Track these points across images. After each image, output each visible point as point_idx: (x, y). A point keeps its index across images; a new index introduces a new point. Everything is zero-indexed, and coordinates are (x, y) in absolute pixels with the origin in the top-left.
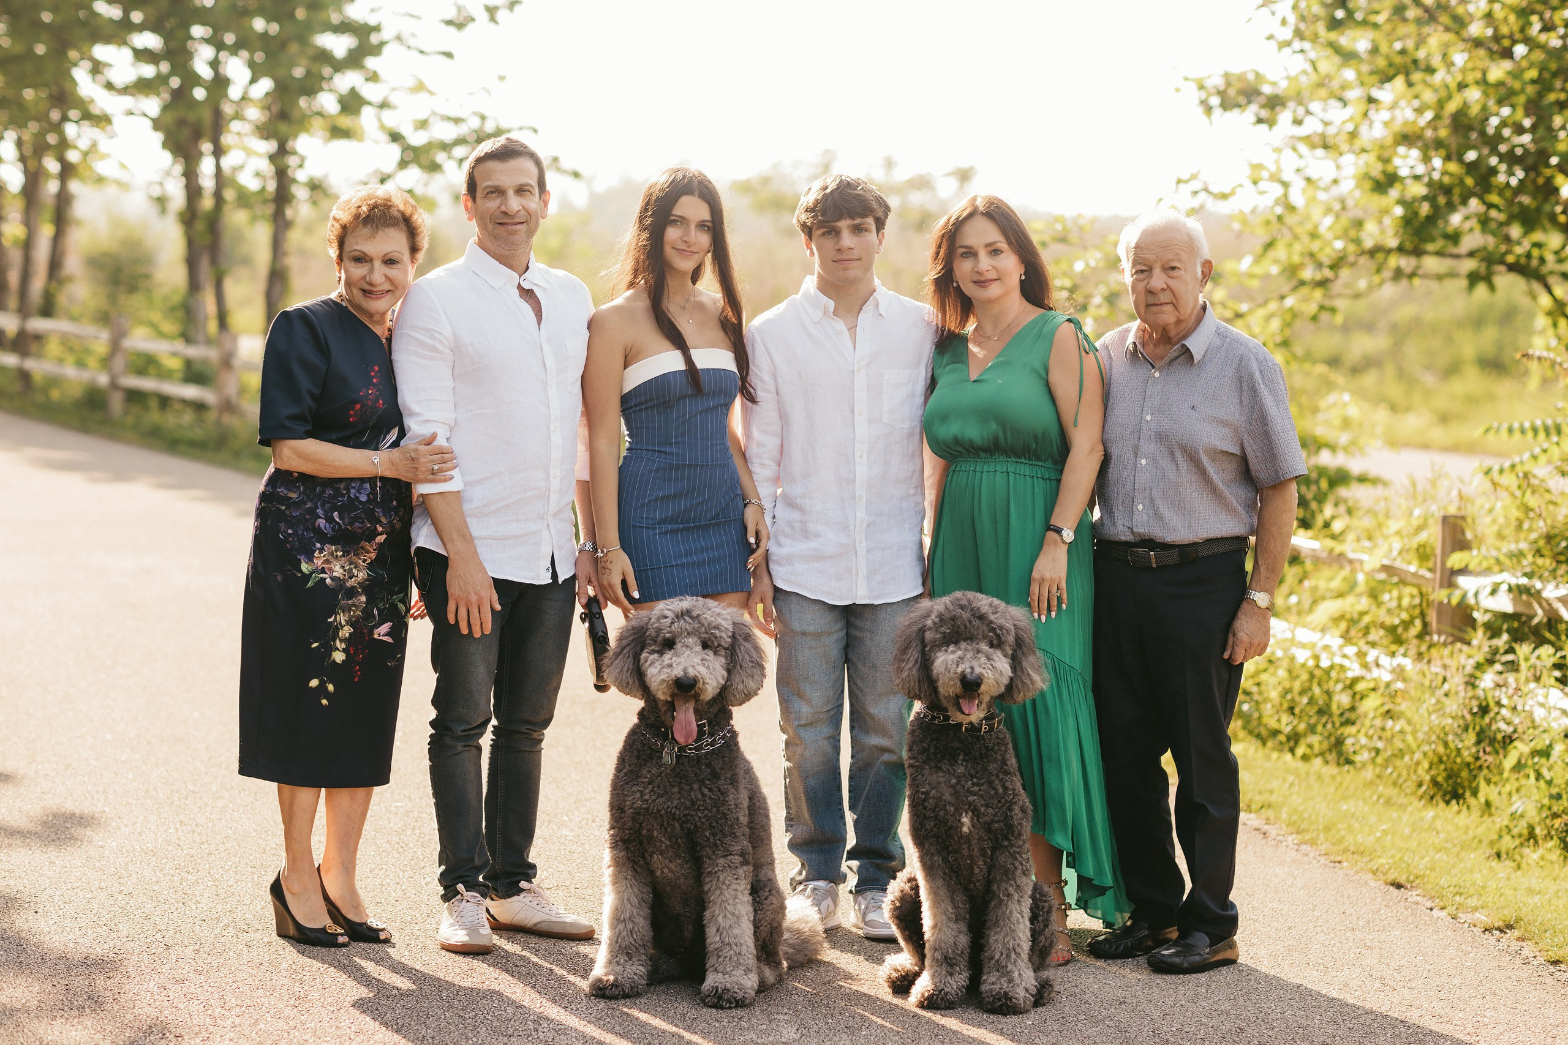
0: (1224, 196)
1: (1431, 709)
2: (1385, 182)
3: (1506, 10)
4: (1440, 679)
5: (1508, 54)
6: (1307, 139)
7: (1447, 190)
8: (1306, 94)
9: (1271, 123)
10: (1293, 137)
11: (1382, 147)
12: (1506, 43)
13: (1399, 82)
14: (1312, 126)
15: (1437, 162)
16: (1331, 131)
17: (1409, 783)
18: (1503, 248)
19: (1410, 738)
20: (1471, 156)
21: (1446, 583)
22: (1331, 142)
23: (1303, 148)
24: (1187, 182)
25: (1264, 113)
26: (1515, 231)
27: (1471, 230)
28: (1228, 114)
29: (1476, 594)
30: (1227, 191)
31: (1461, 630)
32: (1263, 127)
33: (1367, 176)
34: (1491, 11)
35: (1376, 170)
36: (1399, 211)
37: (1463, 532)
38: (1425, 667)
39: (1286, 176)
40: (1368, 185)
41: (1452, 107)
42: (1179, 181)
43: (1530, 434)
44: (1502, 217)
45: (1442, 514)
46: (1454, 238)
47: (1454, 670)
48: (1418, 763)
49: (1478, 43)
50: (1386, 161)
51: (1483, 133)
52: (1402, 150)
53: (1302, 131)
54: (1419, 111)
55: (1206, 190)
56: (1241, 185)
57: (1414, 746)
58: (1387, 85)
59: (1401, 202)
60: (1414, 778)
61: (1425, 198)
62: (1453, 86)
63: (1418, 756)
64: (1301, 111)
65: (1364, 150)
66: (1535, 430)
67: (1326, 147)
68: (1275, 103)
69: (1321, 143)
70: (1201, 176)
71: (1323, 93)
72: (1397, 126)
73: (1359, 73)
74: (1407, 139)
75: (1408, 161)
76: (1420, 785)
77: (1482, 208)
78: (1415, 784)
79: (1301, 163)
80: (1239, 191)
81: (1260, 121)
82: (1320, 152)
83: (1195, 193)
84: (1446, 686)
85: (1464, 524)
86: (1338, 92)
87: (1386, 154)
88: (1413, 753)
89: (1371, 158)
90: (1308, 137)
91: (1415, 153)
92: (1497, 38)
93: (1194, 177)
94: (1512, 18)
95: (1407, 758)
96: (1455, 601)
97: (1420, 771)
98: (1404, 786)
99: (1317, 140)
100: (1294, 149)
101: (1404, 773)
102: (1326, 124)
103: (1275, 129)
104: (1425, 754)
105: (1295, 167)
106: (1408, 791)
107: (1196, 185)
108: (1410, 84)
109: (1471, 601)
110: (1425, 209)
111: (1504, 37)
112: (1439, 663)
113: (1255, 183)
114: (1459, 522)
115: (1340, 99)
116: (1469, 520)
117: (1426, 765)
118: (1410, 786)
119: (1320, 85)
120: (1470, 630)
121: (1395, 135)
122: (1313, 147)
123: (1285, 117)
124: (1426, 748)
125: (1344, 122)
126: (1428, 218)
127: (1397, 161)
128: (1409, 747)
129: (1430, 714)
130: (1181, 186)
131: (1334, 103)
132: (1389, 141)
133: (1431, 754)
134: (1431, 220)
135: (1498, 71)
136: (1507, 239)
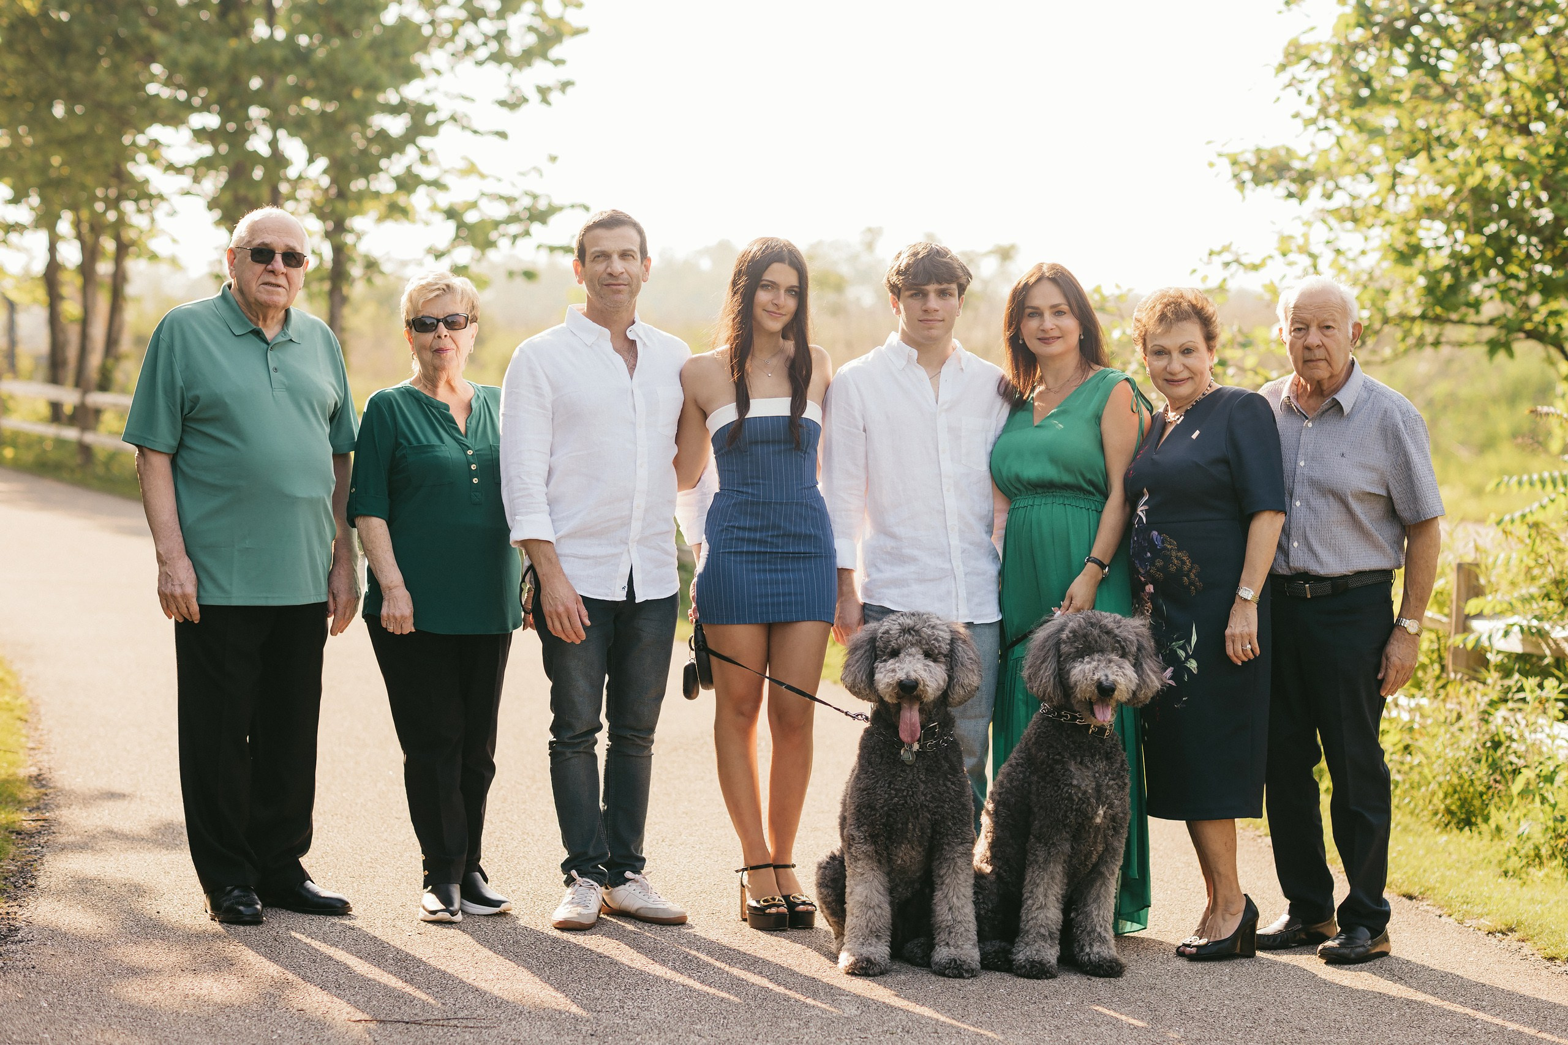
0: (1255, 267)
1: (1446, 743)
2: (1409, 253)
3: (1523, 88)
4: (1455, 715)
5: (1525, 130)
6: (1335, 212)
7: (1469, 261)
8: (1334, 169)
9: (1302, 198)
10: (1322, 210)
11: (1406, 220)
12: (1523, 120)
13: (1422, 156)
14: (1340, 199)
15: (1460, 234)
16: (1358, 204)
17: (1425, 813)
18: (1523, 315)
19: (1426, 771)
20: (1492, 228)
21: (1461, 629)
22: (1359, 214)
23: (1332, 221)
24: (1219, 253)
25: (1294, 188)
26: (1535, 299)
27: (1491, 298)
28: (1260, 189)
29: (1490, 637)
30: (1257, 261)
31: (1476, 671)
32: (1294, 201)
33: (1392, 248)
34: (1508, 89)
35: (1401, 243)
36: (1422, 281)
37: (1477, 579)
38: (1441, 704)
39: (1315, 250)
40: (1392, 256)
41: (1473, 181)
42: (1211, 254)
43: (1538, 486)
44: (1522, 286)
45: (1458, 561)
46: (1476, 305)
47: (1469, 707)
48: (1433, 794)
49: (1494, 120)
50: (1410, 233)
51: (1503, 206)
52: (1425, 222)
53: (1332, 204)
54: (1442, 185)
55: (1237, 261)
56: (1271, 257)
57: (1430, 777)
58: (1412, 161)
59: (1424, 273)
60: (1430, 807)
61: (1446, 268)
62: (1473, 160)
63: (1433, 786)
64: (1331, 185)
65: (1388, 223)
66: (1543, 482)
67: (1355, 220)
68: (1305, 178)
69: (1349, 216)
70: (1234, 248)
71: (1350, 168)
72: (1421, 202)
73: (1386, 149)
74: (1430, 212)
75: (1431, 232)
76: (1436, 813)
77: (1501, 278)
78: (1431, 813)
79: (1332, 236)
80: (1269, 262)
81: (1290, 195)
82: (1349, 225)
83: (1227, 264)
84: (1461, 723)
85: (1478, 571)
86: (1365, 168)
87: (1411, 225)
88: (1429, 783)
89: (1395, 230)
90: (1337, 210)
91: (1439, 226)
92: (1514, 116)
93: (1226, 249)
94: (1528, 96)
95: (1423, 789)
96: (1470, 645)
97: (1435, 800)
98: (1421, 815)
99: (1345, 213)
100: (1324, 221)
101: (1421, 802)
102: (1354, 198)
103: (1305, 203)
104: (1440, 784)
105: (1325, 239)
106: (1425, 819)
107: (1227, 257)
108: (1432, 160)
109: (1485, 643)
110: (1447, 279)
111: (1520, 114)
112: (1455, 700)
113: (1284, 255)
114: (1473, 568)
115: (1368, 175)
116: (1483, 567)
117: (1441, 795)
118: (1426, 814)
119: (1348, 160)
120: (1483, 670)
121: (1418, 209)
122: (1343, 220)
123: (1315, 191)
124: (1441, 779)
125: (1371, 196)
126: (1450, 287)
127: (1421, 233)
128: (1426, 778)
129: (1445, 747)
130: (1215, 258)
131: (1362, 178)
132: (1413, 214)
133: (1445, 785)
134: (1453, 289)
135: (1516, 148)
136: (1526, 307)
